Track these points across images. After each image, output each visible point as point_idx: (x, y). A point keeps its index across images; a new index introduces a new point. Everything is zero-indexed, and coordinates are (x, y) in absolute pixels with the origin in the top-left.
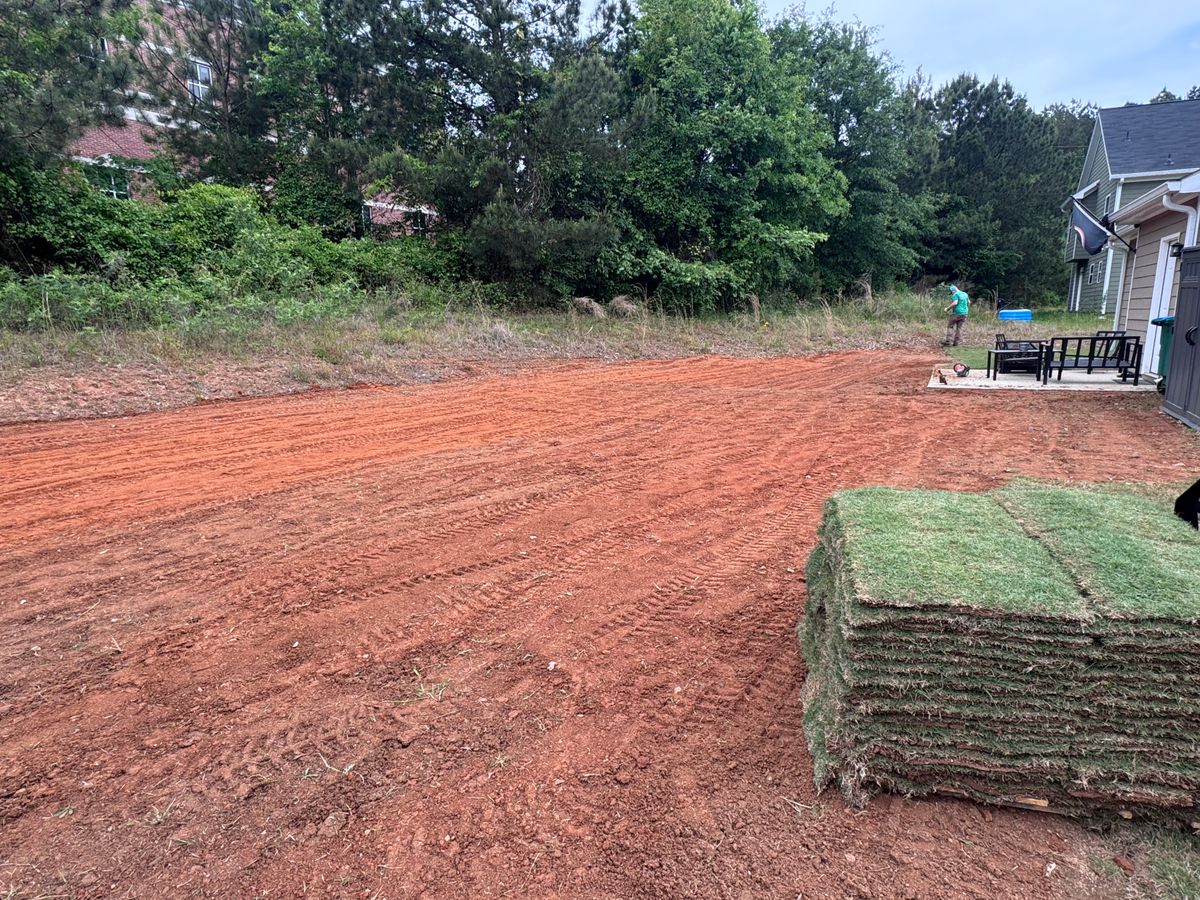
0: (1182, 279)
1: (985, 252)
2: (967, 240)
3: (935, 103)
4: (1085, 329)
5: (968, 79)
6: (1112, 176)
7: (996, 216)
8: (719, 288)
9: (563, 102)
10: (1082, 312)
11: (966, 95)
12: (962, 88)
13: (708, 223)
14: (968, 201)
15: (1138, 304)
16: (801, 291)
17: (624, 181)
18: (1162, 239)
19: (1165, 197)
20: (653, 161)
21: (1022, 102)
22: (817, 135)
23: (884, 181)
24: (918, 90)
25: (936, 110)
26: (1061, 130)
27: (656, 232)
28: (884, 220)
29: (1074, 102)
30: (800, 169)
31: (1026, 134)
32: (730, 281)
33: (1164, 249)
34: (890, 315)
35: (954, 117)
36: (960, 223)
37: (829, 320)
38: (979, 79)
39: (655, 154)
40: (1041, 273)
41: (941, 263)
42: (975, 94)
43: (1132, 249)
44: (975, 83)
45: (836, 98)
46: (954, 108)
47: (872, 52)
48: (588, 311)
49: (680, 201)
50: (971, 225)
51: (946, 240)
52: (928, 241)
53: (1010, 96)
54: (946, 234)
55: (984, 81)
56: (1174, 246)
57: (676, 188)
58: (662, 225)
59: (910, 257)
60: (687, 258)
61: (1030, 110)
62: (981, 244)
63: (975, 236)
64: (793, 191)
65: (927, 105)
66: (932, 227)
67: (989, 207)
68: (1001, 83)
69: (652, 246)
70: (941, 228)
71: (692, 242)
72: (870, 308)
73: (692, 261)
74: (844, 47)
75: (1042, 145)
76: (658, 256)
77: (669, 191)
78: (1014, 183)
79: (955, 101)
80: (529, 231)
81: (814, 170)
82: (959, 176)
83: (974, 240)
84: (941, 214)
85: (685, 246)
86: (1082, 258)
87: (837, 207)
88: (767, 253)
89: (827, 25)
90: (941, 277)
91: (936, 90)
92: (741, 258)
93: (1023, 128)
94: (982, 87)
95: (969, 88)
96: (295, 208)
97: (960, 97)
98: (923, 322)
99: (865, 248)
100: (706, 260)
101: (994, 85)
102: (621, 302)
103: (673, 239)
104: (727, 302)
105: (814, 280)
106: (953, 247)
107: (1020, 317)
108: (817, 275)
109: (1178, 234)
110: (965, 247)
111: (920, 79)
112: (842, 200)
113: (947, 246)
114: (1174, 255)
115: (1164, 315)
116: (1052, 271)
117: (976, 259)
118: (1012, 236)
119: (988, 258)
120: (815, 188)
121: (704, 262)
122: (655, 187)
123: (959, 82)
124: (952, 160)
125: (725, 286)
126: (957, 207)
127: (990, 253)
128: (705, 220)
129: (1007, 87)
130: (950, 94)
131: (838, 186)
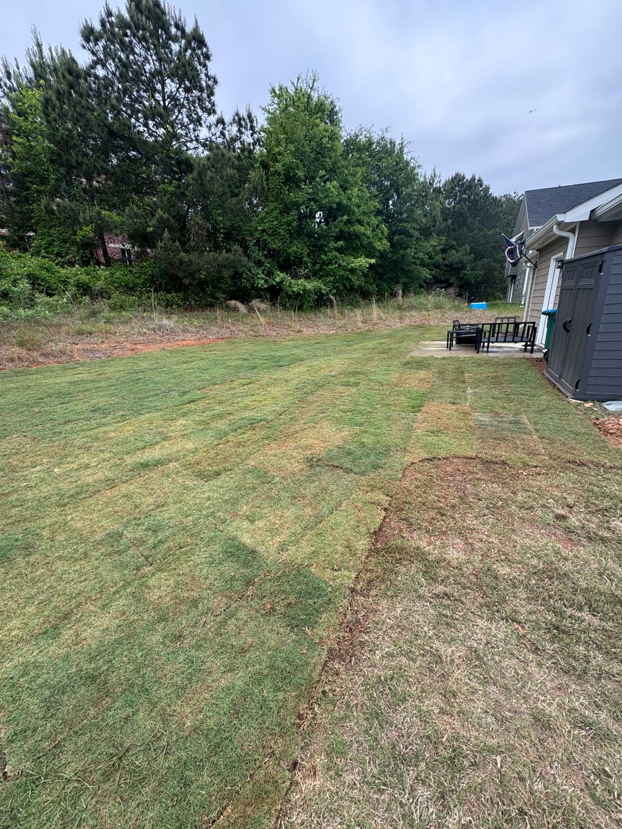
0: (562, 283)
1: (466, 272)
2: (456, 266)
3: (442, 189)
4: (512, 313)
5: (460, 175)
6: (530, 228)
7: (472, 251)
8: (316, 294)
9: (200, 175)
10: (513, 304)
11: (458, 184)
12: (457, 180)
13: (308, 255)
14: (458, 244)
15: (536, 300)
16: (366, 295)
17: (257, 230)
18: (553, 258)
19: (555, 226)
20: (274, 217)
21: (487, 189)
22: (370, 203)
23: (412, 230)
24: (434, 181)
25: (443, 194)
26: (507, 206)
27: (278, 262)
28: (410, 252)
29: (515, 193)
30: (360, 223)
31: (488, 207)
32: (321, 289)
33: (553, 264)
34: (411, 308)
35: (452, 198)
36: (454, 257)
37: (375, 311)
38: (465, 176)
39: (275, 213)
40: (494, 283)
41: (443, 278)
42: (463, 184)
43: (535, 266)
44: (464, 178)
45: (387, 183)
46: (452, 192)
47: (406, 157)
48: (235, 309)
49: (291, 242)
50: (458, 257)
51: (446, 266)
52: (437, 266)
53: (481, 186)
54: (446, 262)
55: (468, 177)
56: (559, 261)
57: (288, 234)
58: (281, 257)
59: (426, 273)
60: (296, 277)
61: (491, 194)
62: (463, 267)
63: (461, 263)
64: (358, 236)
65: (437, 191)
66: (439, 258)
67: (467, 247)
68: (477, 178)
69: (276, 269)
70: (444, 259)
71: (299, 267)
72: (401, 303)
73: (300, 278)
74: (390, 153)
75: (496, 213)
76: (280, 276)
77: (284, 235)
78: (481, 234)
79: (452, 188)
80: (191, 260)
81: (368, 224)
82: (454, 230)
83: (460, 265)
84: (444, 251)
85: (295, 269)
86: (513, 274)
87: (382, 245)
88: (342, 273)
89: (383, 139)
90: (443, 285)
91: (443, 182)
92: (327, 276)
93: (487, 203)
94: (467, 180)
95: (460, 181)
96: (47, 247)
97: (455, 186)
98: (428, 311)
99: (403, 270)
100: (307, 277)
101: (473, 179)
102: (256, 303)
103: (288, 265)
104: (321, 302)
105: (373, 288)
106: (449, 269)
107: (479, 307)
108: (374, 285)
109: (562, 253)
110: (456, 269)
111: (435, 175)
112: (385, 241)
113: (446, 269)
114: (559, 267)
115: (551, 308)
116: (500, 282)
117: (461, 276)
118: (480, 263)
119: (467, 275)
120: (369, 233)
121: (306, 278)
122: (274, 234)
123: (455, 177)
124: (450, 222)
125: (318, 293)
126: (452, 247)
127: (467, 272)
128: (306, 253)
129: (480, 180)
130: (450, 184)
131: (382, 233)
